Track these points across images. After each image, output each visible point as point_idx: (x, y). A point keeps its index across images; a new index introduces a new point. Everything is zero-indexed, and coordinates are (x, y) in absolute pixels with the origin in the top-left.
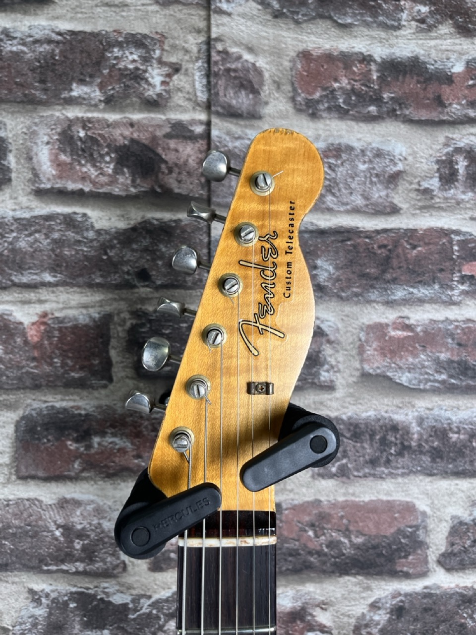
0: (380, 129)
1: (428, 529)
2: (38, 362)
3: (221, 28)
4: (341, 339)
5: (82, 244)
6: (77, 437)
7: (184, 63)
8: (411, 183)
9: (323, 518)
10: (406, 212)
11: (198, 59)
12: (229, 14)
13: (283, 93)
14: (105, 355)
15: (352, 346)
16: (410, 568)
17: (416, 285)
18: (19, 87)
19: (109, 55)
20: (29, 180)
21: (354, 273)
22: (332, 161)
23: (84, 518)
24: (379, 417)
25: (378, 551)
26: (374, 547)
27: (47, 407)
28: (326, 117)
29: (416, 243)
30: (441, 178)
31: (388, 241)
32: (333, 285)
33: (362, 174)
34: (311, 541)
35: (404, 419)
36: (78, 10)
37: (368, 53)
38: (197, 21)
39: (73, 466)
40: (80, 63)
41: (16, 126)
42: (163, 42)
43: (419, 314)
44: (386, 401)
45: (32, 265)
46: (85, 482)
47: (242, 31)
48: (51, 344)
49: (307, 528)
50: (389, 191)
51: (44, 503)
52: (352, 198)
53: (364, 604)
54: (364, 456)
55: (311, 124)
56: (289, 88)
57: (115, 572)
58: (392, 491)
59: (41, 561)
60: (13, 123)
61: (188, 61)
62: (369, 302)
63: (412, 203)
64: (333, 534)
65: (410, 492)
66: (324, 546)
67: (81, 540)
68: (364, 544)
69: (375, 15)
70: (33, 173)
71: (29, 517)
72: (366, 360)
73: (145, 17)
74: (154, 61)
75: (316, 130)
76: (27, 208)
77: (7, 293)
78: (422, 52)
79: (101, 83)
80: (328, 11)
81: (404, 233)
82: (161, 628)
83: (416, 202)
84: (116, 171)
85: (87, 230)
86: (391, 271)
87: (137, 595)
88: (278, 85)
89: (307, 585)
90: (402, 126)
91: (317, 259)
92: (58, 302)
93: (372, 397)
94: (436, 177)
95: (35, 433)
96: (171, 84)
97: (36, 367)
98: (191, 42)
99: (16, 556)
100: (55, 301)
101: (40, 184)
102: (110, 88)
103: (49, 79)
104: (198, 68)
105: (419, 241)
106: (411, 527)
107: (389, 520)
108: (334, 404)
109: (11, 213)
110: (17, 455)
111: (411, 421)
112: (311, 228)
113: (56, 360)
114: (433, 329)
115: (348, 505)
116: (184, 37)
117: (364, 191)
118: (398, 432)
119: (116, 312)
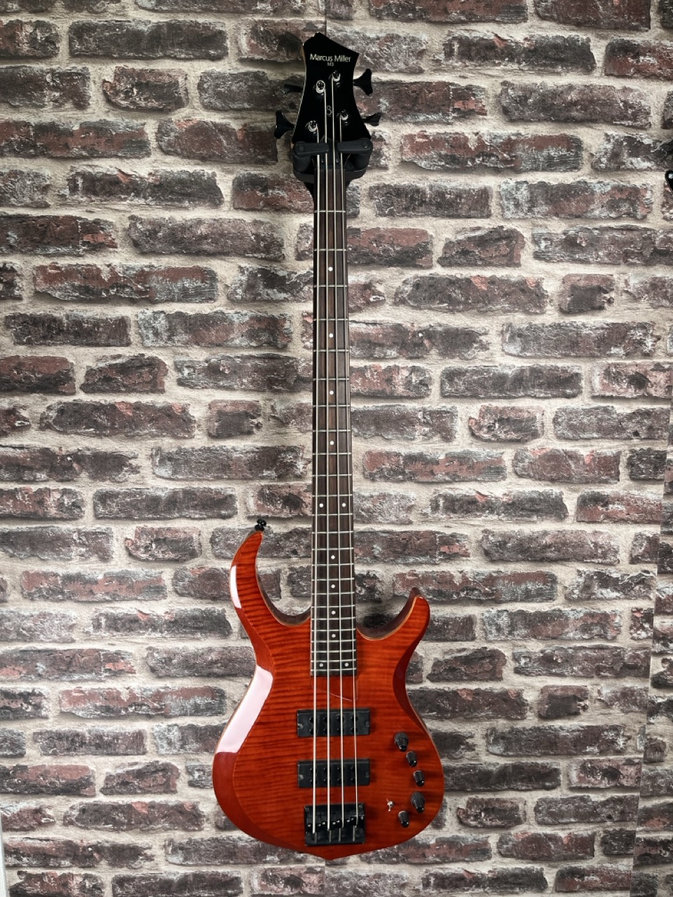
0: (414, 26)
1: (433, 244)
2: (242, 150)
4: (392, 143)
5: (263, 88)
6: (262, 189)
8: (430, 56)
9: (381, 237)
10: (427, 73)
13: (364, 6)
14: (274, 149)
15: (397, 146)
16: (423, 264)
17: (430, 113)
18: (232, 4)
20: (237, 54)
21: (399, 106)
22: (389, 43)
23: (265, 231)
24: (410, 185)
26: (406, 252)
27: (247, 174)
28: (386, 20)
29: (431, 90)
30: (445, 54)
31: (417, 88)
32: (389, 113)
33: (404, 51)
34: (375, 248)
35: (423, 186)
39: (259, 204)
43: (431, 129)
44: (414, 176)
45: (239, 99)
46: (265, 212)
48: (248, 140)
49: (373, 242)
50: (418, 60)
51: (246, 222)
52: (399, 65)
53: (400, 281)
54: (402, 206)
55: (378, 23)
56: (367, 3)
57: (279, 259)
58: (416, 224)
59: (244, 252)
60: (229, 24)
62: (406, 122)
63: (430, 67)
64: (386, 245)
65: (425, 225)
66: (381, 251)
67: (264, 242)
68: (401, 251)
70: (238, 50)
71: (239, 229)
72: (404, 154)
75: (381, 26)
76: (236, 68)
77: (227, 113)
81: (425, 84)
82: (301, 289)
83: (432, 67)
84: (279, 49)
85: (265, 80)
86: (418, 105)
87: (290, 272)
88: (361, 2)
89: (372, 271)
90: (426, 25)
92: (252, 119)
93: (407, 173)
94: (443, 53)
95: (241, 187)
97: (241, 153)
99: (233, 249)
100: (250, 118)
101: (242, 56)
102: (275, 4)
105: (433, 88)
106: (424, 243)
107: (414, 239)
108: (388, 177)
109: (228, 71)
110: (233, 197)
111: (426, 187)
112: (377, 81)
113: (251, 149)
117: (405, 60)
118: (419, 193)
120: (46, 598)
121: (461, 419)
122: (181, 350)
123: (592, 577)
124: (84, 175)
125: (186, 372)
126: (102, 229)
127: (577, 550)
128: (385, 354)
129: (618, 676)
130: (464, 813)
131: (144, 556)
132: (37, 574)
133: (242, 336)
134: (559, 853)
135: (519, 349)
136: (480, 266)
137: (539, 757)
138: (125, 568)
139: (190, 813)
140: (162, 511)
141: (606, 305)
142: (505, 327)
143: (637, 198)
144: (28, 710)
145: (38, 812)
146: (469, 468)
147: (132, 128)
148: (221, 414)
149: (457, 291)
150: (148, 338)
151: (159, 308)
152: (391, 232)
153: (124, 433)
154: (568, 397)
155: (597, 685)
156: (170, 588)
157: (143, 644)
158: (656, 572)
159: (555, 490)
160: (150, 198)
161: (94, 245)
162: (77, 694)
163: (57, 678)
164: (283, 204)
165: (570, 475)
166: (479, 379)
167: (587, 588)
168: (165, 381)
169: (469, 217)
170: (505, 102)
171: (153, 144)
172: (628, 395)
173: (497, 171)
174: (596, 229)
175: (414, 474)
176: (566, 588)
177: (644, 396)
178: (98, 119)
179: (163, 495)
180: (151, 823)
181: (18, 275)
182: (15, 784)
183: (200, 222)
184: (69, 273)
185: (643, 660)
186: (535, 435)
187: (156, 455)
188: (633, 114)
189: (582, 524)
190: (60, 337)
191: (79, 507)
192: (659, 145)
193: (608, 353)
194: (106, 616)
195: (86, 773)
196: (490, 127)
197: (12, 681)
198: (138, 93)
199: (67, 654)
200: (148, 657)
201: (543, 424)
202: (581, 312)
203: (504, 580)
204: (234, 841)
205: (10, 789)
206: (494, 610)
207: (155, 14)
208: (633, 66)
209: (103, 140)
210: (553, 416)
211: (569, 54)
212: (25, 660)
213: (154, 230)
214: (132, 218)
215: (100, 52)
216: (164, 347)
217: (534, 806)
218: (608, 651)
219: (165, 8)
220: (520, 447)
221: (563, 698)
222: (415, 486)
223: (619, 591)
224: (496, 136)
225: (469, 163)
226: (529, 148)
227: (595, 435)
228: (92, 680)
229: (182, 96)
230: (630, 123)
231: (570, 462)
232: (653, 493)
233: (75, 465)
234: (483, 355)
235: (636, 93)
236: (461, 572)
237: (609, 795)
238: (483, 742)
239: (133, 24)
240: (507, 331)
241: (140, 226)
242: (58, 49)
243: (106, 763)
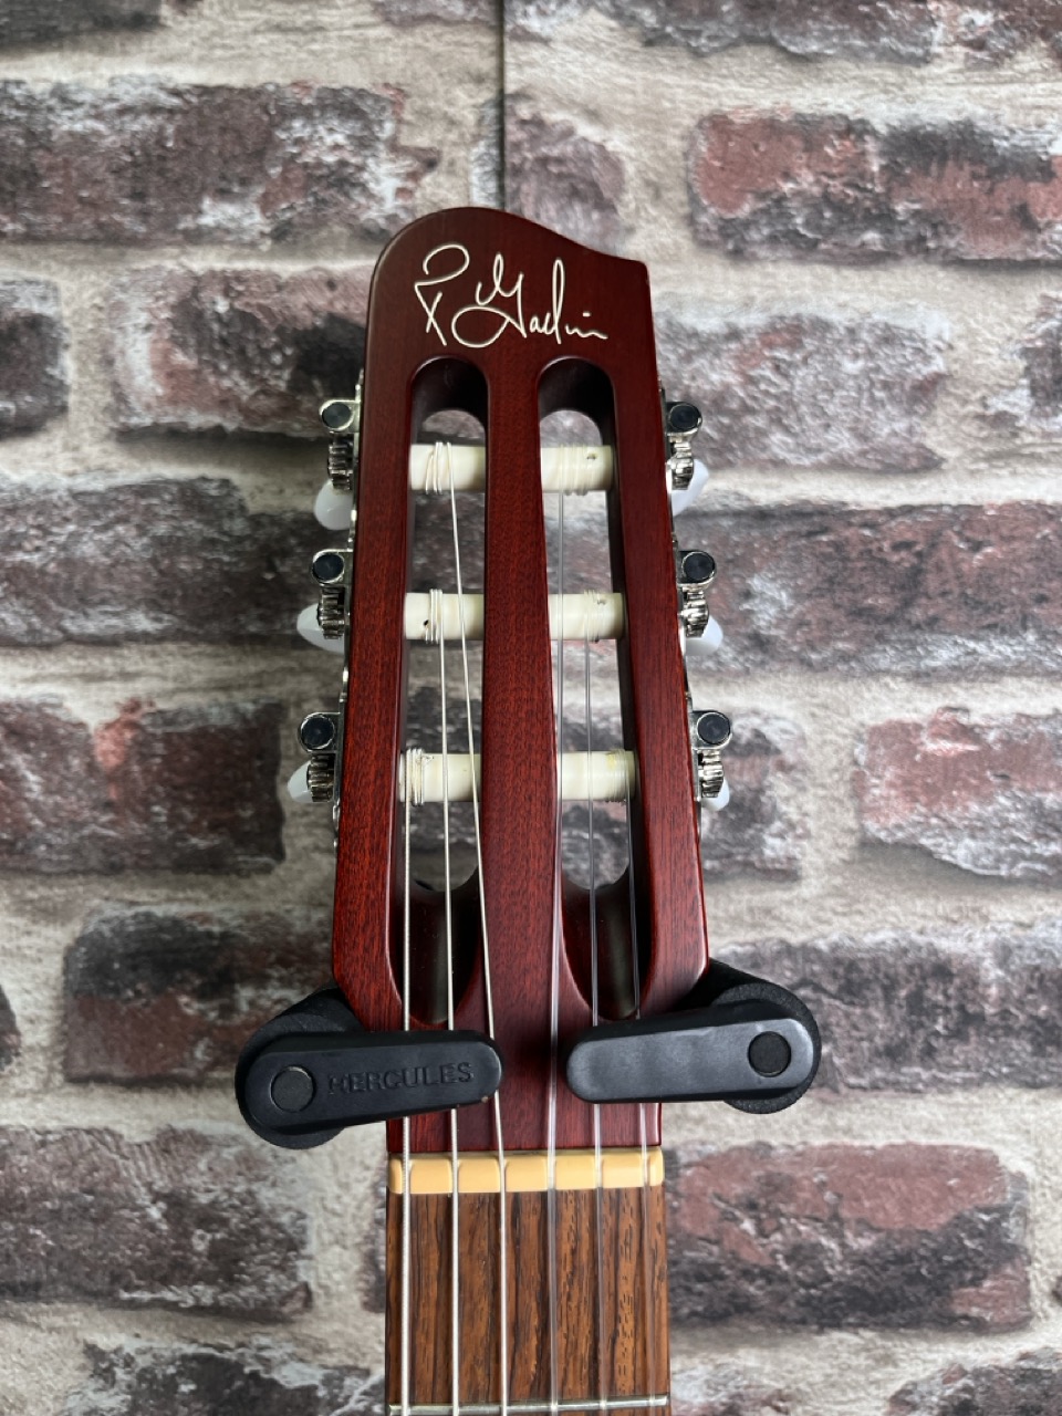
0: (890, 281)
1: (1031, 1216)
2: (117, 813)
3: (528, 70)
4: (812, 761)
5: (219, 547)
6: (203, 985)
7: (446, 149)
8: (965, 402)
9: (777, 1188)
10: (955, 468)
11: (476, 138)
12: (545, 41)
13: (668, 206)
14: (266, 796)
15: (836, 776)
16: (987, 1309)
17: (982, 633)
18: (88, 209)
19: (283, 136)
20: (106, 409)
21: (837, 606)
22: (782, 354)
23: (216, 1177)
24: (904, 944)
25: (907, 1268)
26: (901, 1259)
27: (135, 916)
28: (766, 258)
29: (980, 538)
30: (1034, 389)
31: (916, 533)
32: (791, 634)
33: (851, 383)
34: (749, 1243)
35: (964, 951)
36: (217, 40)
37: (859, 116)
38: (476, 57)
39: (192, 1053)
40: (220, 154)
41: (80, 291)
42: (401, 105)
43: (991, 701)
44: (920, 905)
45: (107, 595)
46: (218, 1092)
47: (575, 77)
48: (146, 771)
49: (738, 1213)
50: (915, 419)
51: (126, 1139)
52: (830, 437)
53: (877, 1397)
54: (870, 1039)
55: (733, 275)
56: (682, 196)
57: (286, 1310)
58: (939, 1124)
59: (116, 1278)
60: (74, 286)
61: (455, 144)
62: (875, 674)
63: (970, 446)
64: (802, 1228)
65: (985, 1127)
66: (780, 1256)
67: (209, 1231)
68: (876, 1253)
69: (871, 34)
70: (114, 394)
71: (90, 1173)
72: (870, 810)
73: (363, 51)
74: (381, 147)
75: (745, 286)
76: (101, 468)
77: (52, 657)
78: (981, 111)
79: (265, 196)
80: (766, 28)
81: (953, 515)
83: (979, 444)
84: (296, 386)
85: (231, 515)
86: (923, 601)
87: (335, 1368)
88: (656, 191)
89: (742, 1352)
90: (941, 274)
91: (751, 576)
92: (164, 678)
93: (888, 896)
94: (1022, 386)
95: (107, 977)
96: (418, 194)
97: (112, 824)
98: (461, 104)
99: (60, 1267)
100: (158, 676)
101: (129, 416)
102: (284, 206)
103: (152, 190)
104: (480, 158)
105: (989, 532)
106: (987, 1211)
107: (935, 1194)
108: (799, 914)
109: (65, 482)
110: (66, 1027)
111: (981, 954)
112: (736, 505)
113: (156, 809)
114: (1026, 736)
115: (835, 1159)
116: (447, 92)
117: (857, 420)
118: (951, 982)
119: (293, 699)
152: (824, 1163)
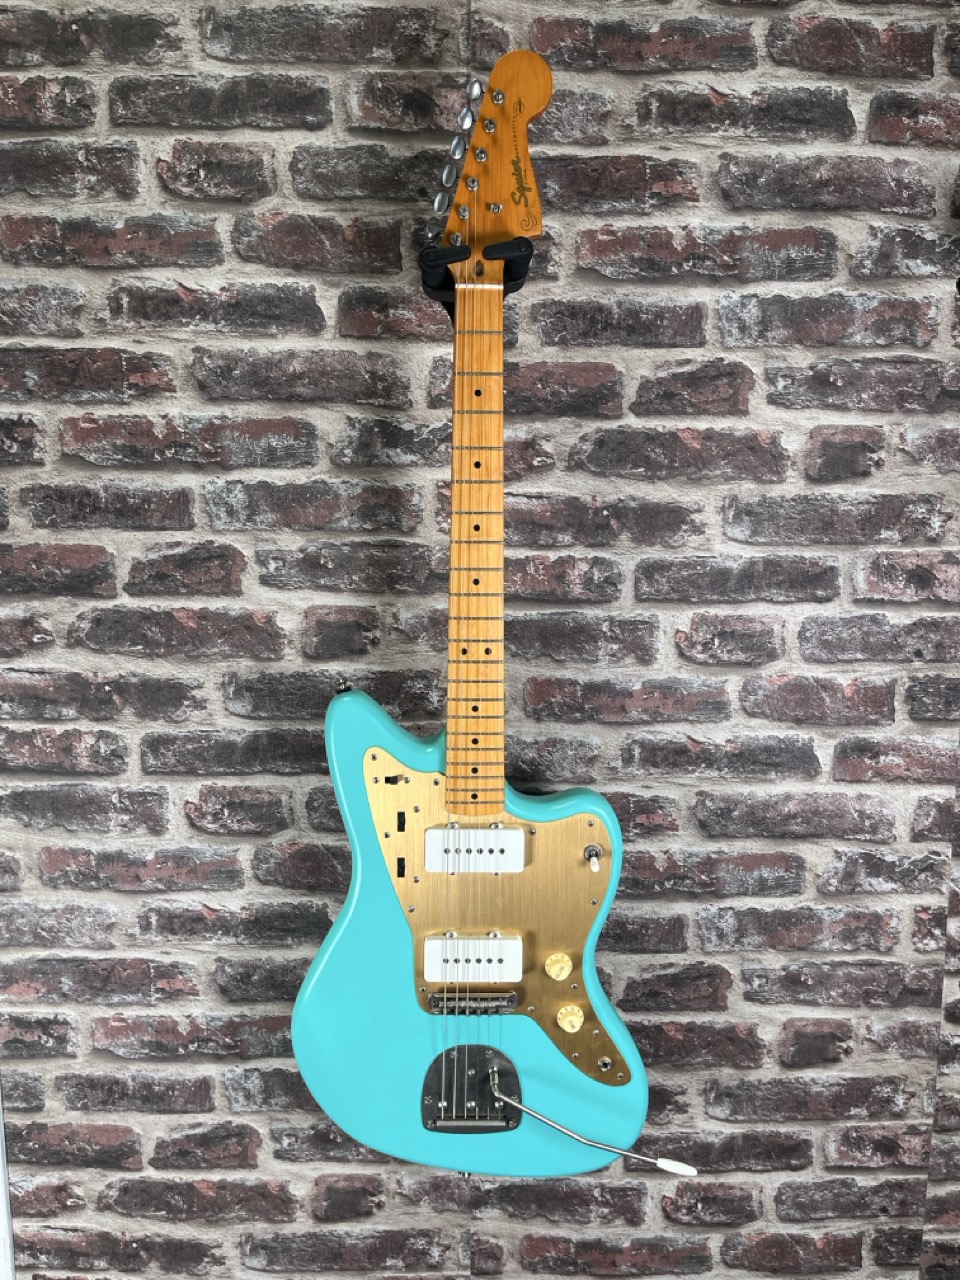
0: (595, 78)
1: (623, 384)
2: (352, 254)
4: (563, 242)
5: (381, 168)
6: (379, 308)
7: (451, 30)
8: (617, 120)
9: (548, 375)
10: (612, 144)
11: (461, 27)
14: (397, 250)
15: (571, 247)
16: (609, 412)
17: (618, 200)
18: (337, 51)
19: (399, 25)
20: (345, 120)
21: (573, 191)
22: (559, 103)
24: (589, 300)
25: (586, 399)
26: (583, 396)
27: (359, 287)
29: (619, 168)
30: (639, 116)
31: (599, 166)
32: (559, 200)
33: (581, 114)
34: (540, 391)
35: (607, 303)
37: (587, 19)
39: (376, 330)
40: (379, 32)
41: (335, 80)
42: (437, 14)
43: (619, 222)
44: (595, 288)
45: (347, 183)
46: (384, 341)
48: (361, 241)
49: (536, 382)
50: (601, 127)
51: (358, 354)
52: (573, 133)
53: (575, 437)
54: (578, 330)
56: (528, 47)
57: (404, 407)
58: (598, 356)
59: (355, 397)
60: (333, 78)
61: (454, 28)
62: (584, 213)
63: (618, 136)
64: (555, 386)
65: (611, 357)
66: (548, 395)
67: (382, 382)
68: (577, 394)
70: (347, 115)
71: (348, 365)
72: (581, 258)
74: (430, 29)
76: (345, 142)
77: (331, 203)
78: (628, 17)
79: (393, 46)
81: (611, 160)
82: (435, 449)
83: (621, 135)
84: (404, 113)
85: (384, 157)
86: (600, 189)
87: (419, 425)
88: (519, 45)
89: (536, 423)
90: (612, 76)
91: (545, 181)
92: (365, 211)
94: (635, 115)
95: (351, 305)
96: (442, 46)
97: (351, 258)
98: (456, 14)
99: (339, 392)
100: (363, 210)
101: (352, 123)
102: (399, 50)
103: (357, 44)
104: (462, 34)
105: (622, 166)
106: (610, 382)
107: (595, 377)
108: (558, 291)
109: (333, 145)
110: (339, 320)
111: (613, 304)
113: (364, 253)
114: (630, 234)
115: (566, 366)
117: (582, 127)
118: (603, 313)
119: (404, 219)
120: (74, 886)
121: (665, 632)
122: (265, 535)
123: (857, 860)
124: (129, 291)
125: (272, 566)
126: (156, 366)
127: (835, 822)
128: (555, 539)
129: (896, 1004)
130: (672, 1203)
131: (212, 827)
132: (62, 851)
133: (352, 515)
134: (812, 1262)
135: (747, 533)
136: (690, 414)
137: (782, 1122)
138: (186, 844)
139: (276, 1197)
140: (237, 764)
141: (873, 469)
142: (727, 501)
143: (917, 317)
144: (49, 1045)
145: (62, 1190)
146: (676, 703)
147: (197, 225)
148: (321, 625)
149: (657, 450)
150: (220, 519)
151: (235, 476)
153: (185, 653)
154: (820, 601)
155: (865, 1018)
156: (248, 872)
157: (210, 952)
158: (950, 854)
159: (802, 735)
160: (223, 322)
161: (143, 388)
162: (117, 1024)
163: (89, 1000)
164: (410, 329)
165: (824, 713)
166: (690, 575)
167: (848, 876)
168: (242, 578)
169: (674, 346)
170: (725, 182)
171: (227, 247)
172: (905, 599)
173: (713, 281)
174: (857, 361)
175: (597, 710)
176: (818, 876)
177: (929, 599)
178: (150, 213)
179: (239, 740)
180: (221, 1211)
181: (39, 431)
182: (30, 1149)
183: (292, 355)
184: (109, 428)
185: (932, 982)
186: (772, 656)
187: (230, 683)
188: (908, 197)
189: (842, 783)
190: (97, 517)
191: (121, 757)
192: (947, 241)
193: (877, 537)
194: (158, 912)
195: (129, 1137)
196: (703, 219)
197: (26, 1003)
198: (206, 176)
199: (104, 965)
200: (216, 972)
201: (783, 639)
202: (837, 479)
203: (727, 865)
204: (339, 1237)
205: (22, 1157)
206: (714, 907)
207: (230, 66)
208: (909, 129)
209: (157, 242)
210: (798, 629)
211: (817, 112)
212: (43, 973)
213: (228, 367)
214: (197, 350)
215: (153, 120)
216: (242, 531)
217: (775, 1193)
218: (879, 968)
219: (243, 57)
220: (750, 673)
221: (816, 1037)
222: (599, 728)
223: (895, 882)
224: (712, 232)
225: (674, 269)
226: (760, 247)
227: (859, 656)
228: (138, 1004)
229: (268, 179)
230: (906, 210)
231: (824, 694)
232: (942, 740)
233: (115, 697)
234: (695, 541)
235: (914, 168)
236: (666, 853)
237: (883, 1177)
238: (700, 1100)
239: (199, 79)
240: (730, 506)
241: (207, 361)
242: (94, 115)
243: (157, 1124)
